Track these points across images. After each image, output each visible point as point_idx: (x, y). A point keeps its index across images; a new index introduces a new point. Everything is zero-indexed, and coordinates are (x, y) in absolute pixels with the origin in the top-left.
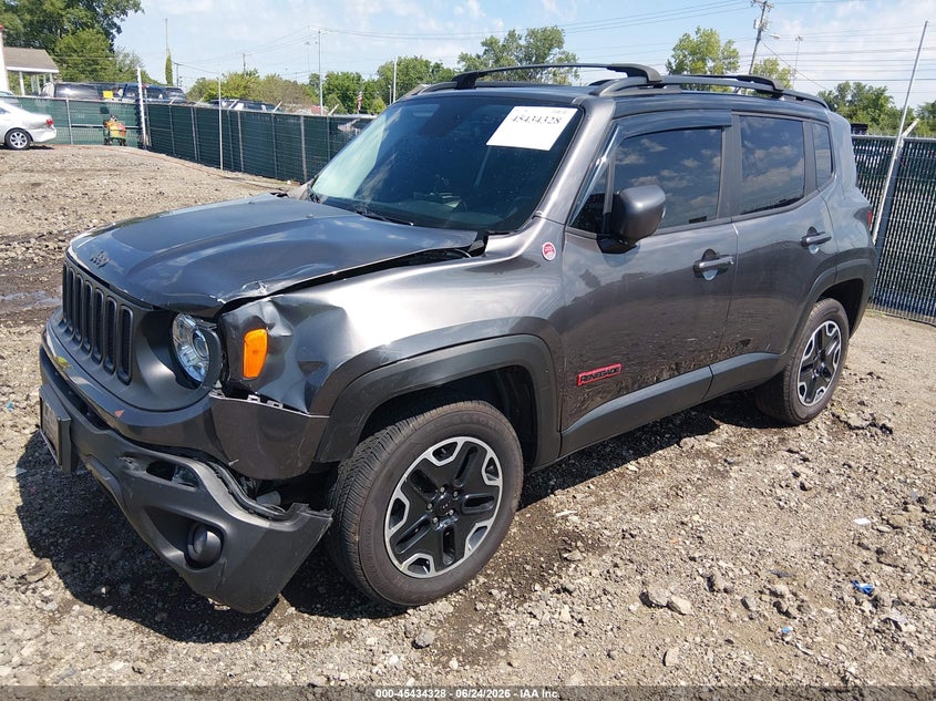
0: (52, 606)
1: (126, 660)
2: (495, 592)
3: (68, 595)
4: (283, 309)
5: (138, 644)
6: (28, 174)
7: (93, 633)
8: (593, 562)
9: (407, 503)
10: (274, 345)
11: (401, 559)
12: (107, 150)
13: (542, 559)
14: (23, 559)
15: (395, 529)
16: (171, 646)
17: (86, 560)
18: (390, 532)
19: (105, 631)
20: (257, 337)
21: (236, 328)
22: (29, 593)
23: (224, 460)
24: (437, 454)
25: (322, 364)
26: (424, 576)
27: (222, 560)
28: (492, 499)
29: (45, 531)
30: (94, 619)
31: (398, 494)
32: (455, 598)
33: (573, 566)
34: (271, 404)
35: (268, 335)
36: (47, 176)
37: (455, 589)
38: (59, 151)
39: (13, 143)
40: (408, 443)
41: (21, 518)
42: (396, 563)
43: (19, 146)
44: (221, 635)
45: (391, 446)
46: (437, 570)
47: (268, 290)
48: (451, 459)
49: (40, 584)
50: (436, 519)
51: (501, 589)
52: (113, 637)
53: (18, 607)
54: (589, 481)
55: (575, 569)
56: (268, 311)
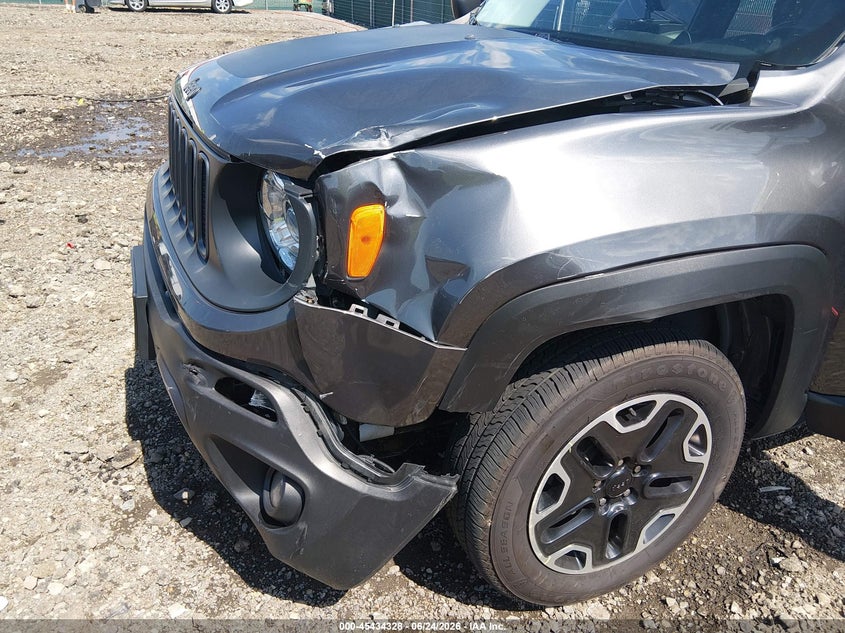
0: (129, 506)
1: (188, 604)
2: (671, 601)
3: (149, 494)
4: (411, 174)
5: (208, 582)
6: (225, 34)
7: (162, 553)
8: (819, 578)
9: (567, 481)
10: (394, 230)
11: (548, 550)
12: (295, 15)
13: (741, 559)
14: (116, 436)
15: (544, 514)
16: (243, 595)
17: (179, 450)
18: (535, 518)
19: (176, 554)
20: (369, 216)
21: (339, 199)
22: (110, 482)
23: (313, 389)
24: (623, 416)
25: (465, 271)
26: (576, 572)
27: (302, 526)
28: (690, 480)
29: (147, 404)
30: (169, 533)
31: (556, 468)
32: (613, 601)
33: (789, 580)
34: (382, 320)
35: (387, 216)
36: (240, 36)
37: (613, 588)
38: (254, 15)
39: (218, 7)
40: (582, 399)
41: (128, 384)
42: (540, 555)
43: (223, 10)
44: (305, 589)
45: (555, 401)
46: (594, 565)
47: (392, 141)
48: (642, 424)
49: (124, 473)
50: (603, 500)
51: (680, 597)
52: (182, 565)
53: (95, 500)
54: (805, 440)
55: (792, 585)
56: (388, 175)
